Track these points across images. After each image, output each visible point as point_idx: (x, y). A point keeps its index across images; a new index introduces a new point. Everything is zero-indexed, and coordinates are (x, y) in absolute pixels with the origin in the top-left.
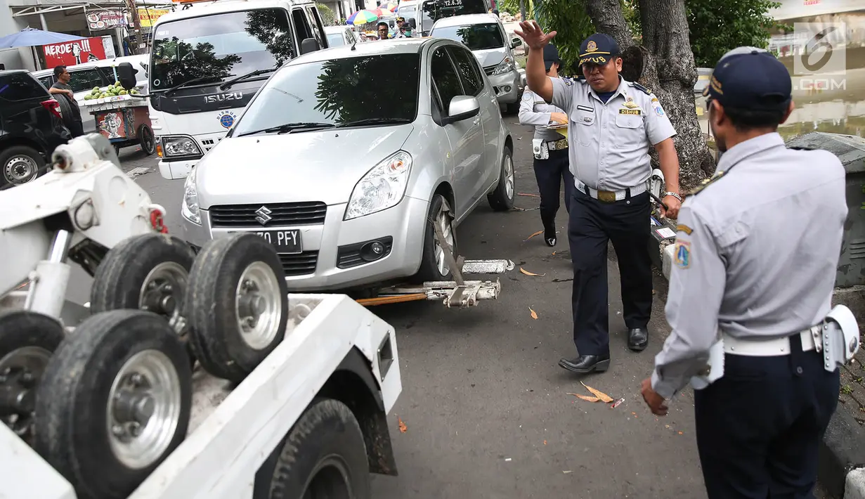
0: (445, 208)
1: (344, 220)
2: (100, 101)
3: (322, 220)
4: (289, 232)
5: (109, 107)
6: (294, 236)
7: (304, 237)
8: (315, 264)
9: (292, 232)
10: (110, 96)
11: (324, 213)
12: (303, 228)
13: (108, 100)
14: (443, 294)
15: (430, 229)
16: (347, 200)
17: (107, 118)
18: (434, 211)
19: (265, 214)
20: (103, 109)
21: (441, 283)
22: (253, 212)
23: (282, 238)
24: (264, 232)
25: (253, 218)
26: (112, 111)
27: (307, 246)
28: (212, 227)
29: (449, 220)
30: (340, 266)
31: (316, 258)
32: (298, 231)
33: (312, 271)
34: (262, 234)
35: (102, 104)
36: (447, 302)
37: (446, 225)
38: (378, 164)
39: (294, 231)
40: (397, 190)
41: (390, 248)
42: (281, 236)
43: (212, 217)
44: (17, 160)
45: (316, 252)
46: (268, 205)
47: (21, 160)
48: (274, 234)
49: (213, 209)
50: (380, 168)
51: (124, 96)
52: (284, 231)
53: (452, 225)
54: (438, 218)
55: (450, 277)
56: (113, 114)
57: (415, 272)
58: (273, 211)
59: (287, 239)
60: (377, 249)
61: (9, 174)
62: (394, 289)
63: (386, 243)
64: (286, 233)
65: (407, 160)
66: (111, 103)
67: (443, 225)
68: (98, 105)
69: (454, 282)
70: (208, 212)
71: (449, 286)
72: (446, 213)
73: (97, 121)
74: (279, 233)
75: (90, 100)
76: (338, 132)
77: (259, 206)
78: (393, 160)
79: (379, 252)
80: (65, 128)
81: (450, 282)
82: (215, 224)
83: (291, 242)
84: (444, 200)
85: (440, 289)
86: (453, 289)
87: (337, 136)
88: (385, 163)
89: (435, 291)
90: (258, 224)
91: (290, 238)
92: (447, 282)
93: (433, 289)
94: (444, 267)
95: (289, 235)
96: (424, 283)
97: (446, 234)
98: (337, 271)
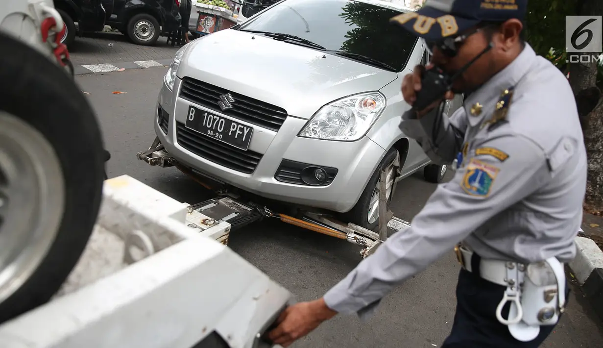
0: (397, 163)
1: (298, 135)
2: (206, 6)
3: (277, 127)
4: (242, 127)
5: (210, 12)
6: (246, 132)
7: (255, 136)
8: (255, 166)
9: (245, 128)
10: (213, 5)
11: (282, 121)
12: (256, 128)
13: (211, 7)
14: (362, 242)
15: (376, 176)
16: (309, 118)
17: (206, 19)
18: (386, 162)
19: (228, 102)
20: (206, 11)
21: (365, 230)
22: (218, 95)
23: (234, 130)
24: (221, 118)
25: (217, 100)
26: (211, 15)
27: (254, 146)
28: (179, 96)
29: (395, 175)
30: (278, 178)
31: (258, 161)
32: (251, 128)
33: (250, 172)
34: (218, 118)
35: (206, 9)
36: (364, 253)
37: (390, 179)
38: (352, 95)
39: (248, 127)
40: (361, 127)
41: (332, 180)
42: (234, 127)
43: (183, 87)
44: (144, 23)
45: (261, 155)
46: (234, 94)
47: (147, 24)
48: (229, 122)
49: (187, 80)
50: (351, 100)
51: (221, 8)
52: (238, 124)
53: (395, 181)
54: (387, 169)
55: (375, 227)
56: (211, 18)
57: (345, 210)
58: (237, 101)
59: (238, 132)
60: (318, 176)
61: (136, 29)
62: (320, 217)
63: (330, 174)
64: (240, 126)
65: (380, 104)
66: (212, 10)
67: (388, 176)
68: (204, 8)
69: (377, 235)
70: (181, 81)
71: (371, 236)
72: (395, 168)
73: (200, 18)
74: (233, 124)
75: (200, 3)
76: (326, 55)
77: (226, 91)
78: (368, 97)
79: (320, 179)
80: (179, 14)
81: (373, 233)
82: (183, 94)
83: (241, 136)
84: (398, 156)
85: (362, 235)
86: (374, 241)
87: (324, 57)
88: (359, 98)
89: (357, 236)
90: (218, 108)
91: (241, 133)
92: (371, 232)
93: (355, 233)
94: (374, 216)
95: (241, 129)
96: (349, 224)
97: (388, 186)
98: (274, 181)
